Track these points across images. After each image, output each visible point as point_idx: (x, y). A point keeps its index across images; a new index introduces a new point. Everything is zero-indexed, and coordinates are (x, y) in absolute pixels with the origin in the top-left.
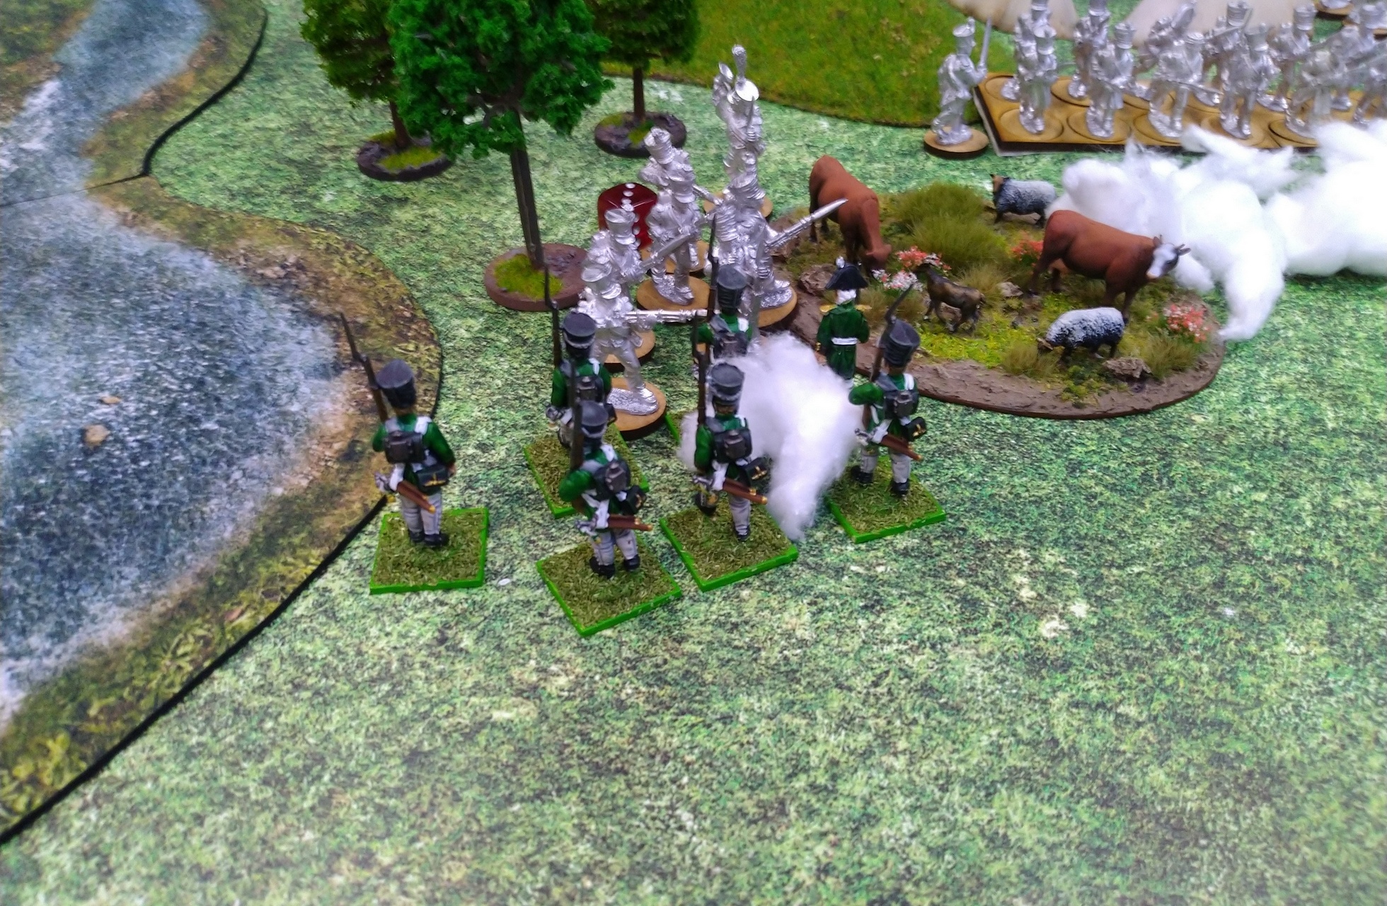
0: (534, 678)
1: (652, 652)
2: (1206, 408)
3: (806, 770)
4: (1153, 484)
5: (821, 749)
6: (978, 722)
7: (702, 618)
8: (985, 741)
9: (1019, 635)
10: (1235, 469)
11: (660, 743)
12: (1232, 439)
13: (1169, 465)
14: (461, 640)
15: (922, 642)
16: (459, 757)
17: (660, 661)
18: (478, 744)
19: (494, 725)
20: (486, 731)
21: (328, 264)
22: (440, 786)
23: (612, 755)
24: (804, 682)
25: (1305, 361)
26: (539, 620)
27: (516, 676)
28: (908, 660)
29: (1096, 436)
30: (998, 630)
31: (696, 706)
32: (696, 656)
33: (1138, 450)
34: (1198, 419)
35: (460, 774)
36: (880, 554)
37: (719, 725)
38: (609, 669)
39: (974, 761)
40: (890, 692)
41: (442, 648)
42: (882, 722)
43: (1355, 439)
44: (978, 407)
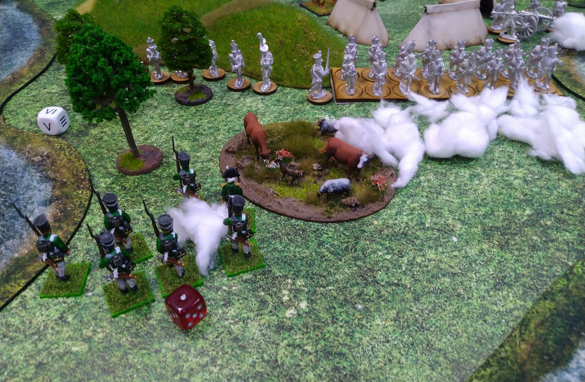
0: (91, 334)
1: (137, 324)
2: (380, 218)
3: (180, 373)
4: (348, 251)
5: (188, 364)
6: (250, 353)
7: (160, 309)
8: (251, 360)
9: (277, 316)
10: (382, 245)
11: (130, 361)
12: (386, 232)
13: (357, 243)
14: (68, 318)
15: (240, 319)
16: (56, 365)
17: (139, 328)
18: (64, 360)
19: (71, 353)
20: (68, 355)
21: (59, 155)
22: (46, 377)
23: (111, 365)
24: (190, 337)
25: (427, 197)
26: (98, 310)
27: (84, 333)
28: (232, 327)
29: (334, 230)
30: (271, 314)
31: (147, 346)
32: (153, 325)
33: (347, 236)
34: (375, 222)
35: (54, 372)
36: (236, 282)
37: (154, 354)
38: (119, 331)
39: (244, 369)
40: (222, 341)
41: (60, 321)
42: (214, 353)
43: (435, 232)
44: (292, 218)
